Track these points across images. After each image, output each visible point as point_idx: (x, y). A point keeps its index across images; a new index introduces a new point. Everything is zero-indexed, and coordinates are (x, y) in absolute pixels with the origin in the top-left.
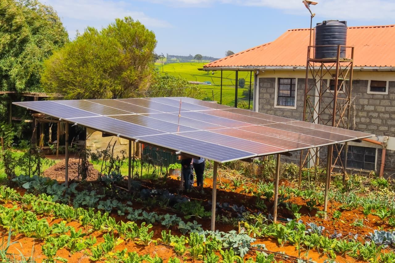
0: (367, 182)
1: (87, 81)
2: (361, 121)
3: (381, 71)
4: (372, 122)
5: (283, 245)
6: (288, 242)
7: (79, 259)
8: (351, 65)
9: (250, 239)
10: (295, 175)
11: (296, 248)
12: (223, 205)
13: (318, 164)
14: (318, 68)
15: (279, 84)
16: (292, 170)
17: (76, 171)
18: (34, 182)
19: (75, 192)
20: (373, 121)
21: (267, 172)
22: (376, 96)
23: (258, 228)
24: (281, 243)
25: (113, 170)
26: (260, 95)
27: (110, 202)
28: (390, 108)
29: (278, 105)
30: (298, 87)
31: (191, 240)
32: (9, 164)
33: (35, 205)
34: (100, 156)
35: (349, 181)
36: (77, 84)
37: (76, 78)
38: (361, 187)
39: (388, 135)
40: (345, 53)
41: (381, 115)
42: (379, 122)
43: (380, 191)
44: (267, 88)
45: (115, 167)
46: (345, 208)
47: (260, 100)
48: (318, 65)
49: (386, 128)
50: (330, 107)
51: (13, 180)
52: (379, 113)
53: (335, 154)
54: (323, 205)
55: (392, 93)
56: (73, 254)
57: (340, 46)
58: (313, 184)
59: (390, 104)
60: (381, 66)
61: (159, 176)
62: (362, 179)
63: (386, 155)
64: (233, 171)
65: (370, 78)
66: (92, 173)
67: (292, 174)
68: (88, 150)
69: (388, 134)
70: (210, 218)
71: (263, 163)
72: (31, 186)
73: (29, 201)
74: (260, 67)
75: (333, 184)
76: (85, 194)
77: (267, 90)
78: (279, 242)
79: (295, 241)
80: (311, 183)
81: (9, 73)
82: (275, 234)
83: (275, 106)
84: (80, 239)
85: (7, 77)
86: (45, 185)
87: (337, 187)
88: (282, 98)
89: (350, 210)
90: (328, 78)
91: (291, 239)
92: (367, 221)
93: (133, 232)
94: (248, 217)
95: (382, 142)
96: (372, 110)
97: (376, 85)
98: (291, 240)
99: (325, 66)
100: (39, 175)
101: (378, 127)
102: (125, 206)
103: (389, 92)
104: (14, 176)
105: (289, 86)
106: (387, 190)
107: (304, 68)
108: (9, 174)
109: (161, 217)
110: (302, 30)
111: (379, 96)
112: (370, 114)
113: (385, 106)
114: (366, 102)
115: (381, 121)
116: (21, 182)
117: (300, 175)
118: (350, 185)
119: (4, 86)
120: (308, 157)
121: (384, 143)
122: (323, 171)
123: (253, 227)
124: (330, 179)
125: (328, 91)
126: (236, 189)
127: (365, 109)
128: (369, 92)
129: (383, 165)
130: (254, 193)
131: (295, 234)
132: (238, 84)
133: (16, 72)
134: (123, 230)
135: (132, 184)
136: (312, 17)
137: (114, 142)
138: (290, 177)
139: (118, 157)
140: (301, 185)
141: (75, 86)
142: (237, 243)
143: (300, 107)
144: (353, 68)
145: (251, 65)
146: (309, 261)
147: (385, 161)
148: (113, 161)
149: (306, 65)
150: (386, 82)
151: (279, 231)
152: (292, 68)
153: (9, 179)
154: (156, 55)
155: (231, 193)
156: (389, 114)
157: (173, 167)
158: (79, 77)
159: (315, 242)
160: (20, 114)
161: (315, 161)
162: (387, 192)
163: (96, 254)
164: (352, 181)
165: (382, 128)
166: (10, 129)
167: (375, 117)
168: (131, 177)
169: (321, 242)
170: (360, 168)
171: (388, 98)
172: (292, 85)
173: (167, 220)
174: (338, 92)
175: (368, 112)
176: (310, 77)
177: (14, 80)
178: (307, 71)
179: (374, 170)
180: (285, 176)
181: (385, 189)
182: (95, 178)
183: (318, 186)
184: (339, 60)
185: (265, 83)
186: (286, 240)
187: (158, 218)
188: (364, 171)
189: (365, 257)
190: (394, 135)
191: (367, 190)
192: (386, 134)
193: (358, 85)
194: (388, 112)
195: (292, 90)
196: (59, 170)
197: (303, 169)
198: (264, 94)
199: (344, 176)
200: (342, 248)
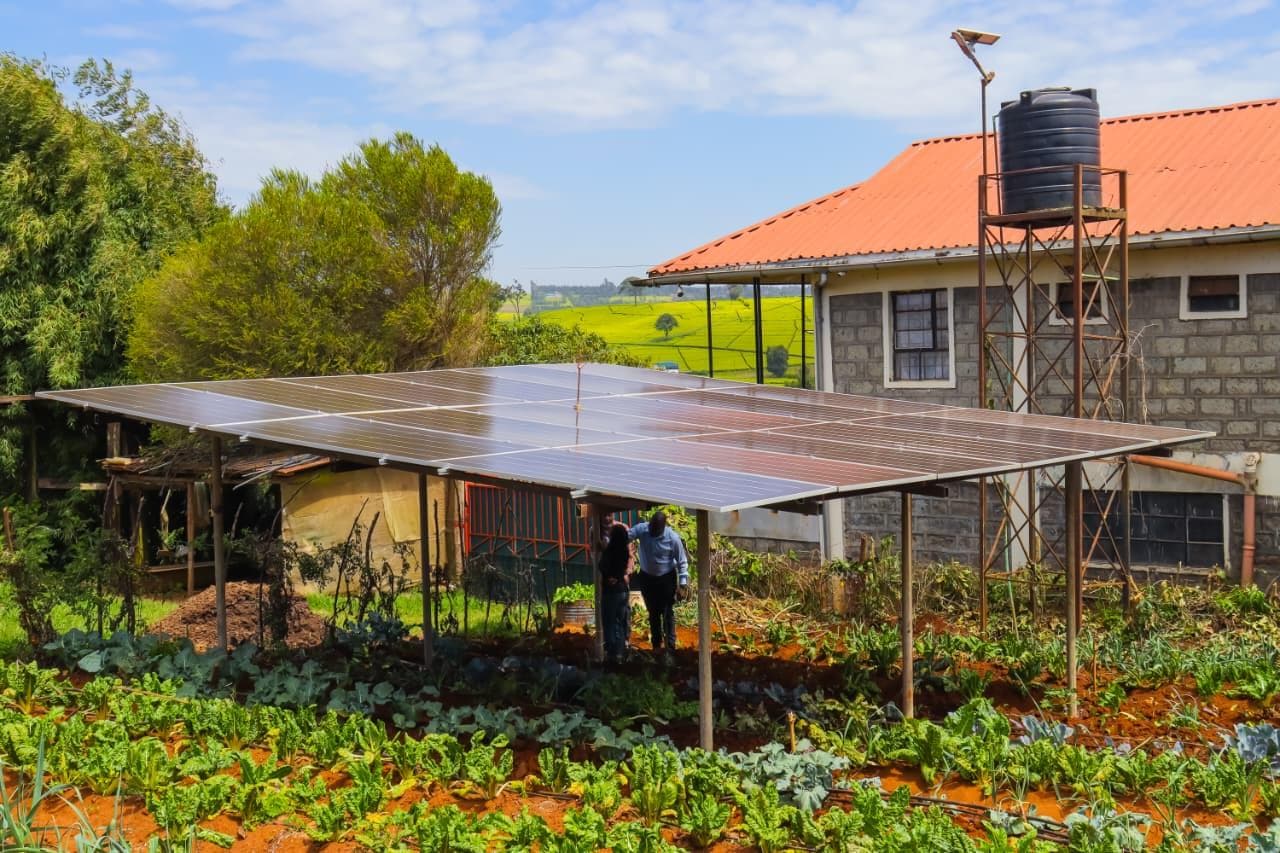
0: (1202, 602)
1: (278, 338)
2: (1166, 411)
3: (1218, 244)
4: (1204, 410)
5: (939, 786)
6: (957, 775)
7: (270, 842)
8: (1119, 227)
9: (831, 760)
10: (968, 601)
11: (983, 791)
12: (736, 688)
13: (1039, 556)
14: (1015, 249)
15: (895, 312)
16: (955, 584)
17: (253, 620)
18: (117, 650)
19: (253, 669)
20: (1207, 406)
21: (875, 598)
22: (1211, 325)
23: (856, 740)
24: (933, 778)
25: (371, 607)
26: (837, 354)
27: (367, 690)
28: (1257, 360)
29: (896, 378)
30: (958, 316)
31: (638, 770)
32: (34, 596)
33: (121, 708)
34: (328, 563)
35: (1142, 603)
36: (244, 352)
37: (240, 334)
38: (1183, 622)
39: (1259, 450)
40: (1099, 190)
41: (1229, 386)
42: (1225, 407)
43: (1248, 628)
44: (856, 328)
45: (378, 598)
46: (1135, 684)
47: (837, 366)
48: (1014, 236)
49: (1251, 427)
50: (1065, 372)
51: (45, 647)
52: (1224, 378)
53: (1092, 521)
54: (1065, 680)
55: (1261, 312)
56: (250, 830)
57: (1081, 166)
58: (1028, 622)
59: (1255, 348)
60: (1216, 228)
61: (524, 627)
62: (1186, 595)
63: (1258, 513)
64: (763, 603)
65: (1183, 270)
66: (305, 626)
67: (956, 596)
68: (288, 545)
69: (1258, 444)
70: (695, 720)
71: (861, 568)
72: (107, 662)
73: (100, 696)
74: (828, 259)
75: (1093, 620)
76: (285, 673)
77: (856, 333)
78: (927, 778)
79: (979, 770)
80: (1019, 621)
81: (29, 336)
82: (911, 752)
83: (888, 384)
84: (273, 785)
85: (20, 348)
86: (152, 655)
87: (1106, 627)
88: (905, 355)
89: (1153, 689)
90: (1053, 278)
91: (964, 763)
92: (1211, 715)
93: (446, 761)
94: (818, 708)
95: (1242, 472)
96: (1200, 373)
97: (1206, 291)
98: (965, 765)
99: (1037, 240)
100: (131, 629)
101: (1223, 424)
102: (417, 701)
103: (1249, 308)
104: (52, 635)
105: (928, 316)
106: (1271, 625)
107: (969, 253)
108: (34, 631)
109: (534, 724)
110: (958, 139)
111: (1220, 326)
112: (1195, 385)
113: (1241, 357)
114: (1178, 347)
115: (1231, 404)
116: (74, 652)
117: (981, 597)
118: (1148, 615)
119: (12, 380)
120: (1003, 533)
121: (1247, 475)
122: (1056, 580)
123: (837, 738)
124: (1082, 604)
125: (1053, 320)
126: (776, 650)
127: (1176, 370)
128: (1185, 314)
129: (1249, 547)
130: (836, 655)
131: (978, 745)
132: (765, 365)
133: (52, 333)
134: (412, 757)
135: (435, 648)
136: (985, 83)
137: (373, 518)
138: (951, 608)
139: (386, 567)
140: (989, 627)
141: (237, 357)
142: (788, 777)
143: (967, 378)
144: (1129, 241)
145: (801, 257)
146: (1030, 815)
147: (1257, 534)
148: (370, 579)
149: (975, 242)
150: (1236, 278)
151: (922, 741)
152: (932, 255)
153: (35, 646)
154: (497, 287)
155: (761, 661)
156: (1257, 379)
157: (568, 595)
158: (250, 329)
159: (1042, 766)
160: (63, 468)
161: (1028, 550)
162: (1269, 630)
163: (327, 821)
164: (1154, 604)
165: (1238, 428)
166: (34, 517)
167: (1211, 393)
168: (434, 626)
169: (1064, 763)
170: (1175, 564)
171: (1248, 328)
172: (936, 310)
173: (554, 728)
174: (1084, 321)
175: (1188, 378)
176: (994, 280)
177: (46, 358)
178: (979, 263)
179: (1222, 565)
180: (935, 604)
181: (1261, 622)
182: (317, 638)
183: (1046, 630)
184: (1082, 213)
185: (850, 312)
186: (948, 770)
187: (527, 728)
188: (1189, 572)
189: (1212, 799)
190: (1276, 447)
191: (1205, 629)
192: (1251, 444)
193: (1148, 293)
194: (1251, 373)
195: (936, 328)
196: (198, 620)
197: (990, 574)
198: (850, 349)
199: (1125, 591)
200: (1134, 777)
